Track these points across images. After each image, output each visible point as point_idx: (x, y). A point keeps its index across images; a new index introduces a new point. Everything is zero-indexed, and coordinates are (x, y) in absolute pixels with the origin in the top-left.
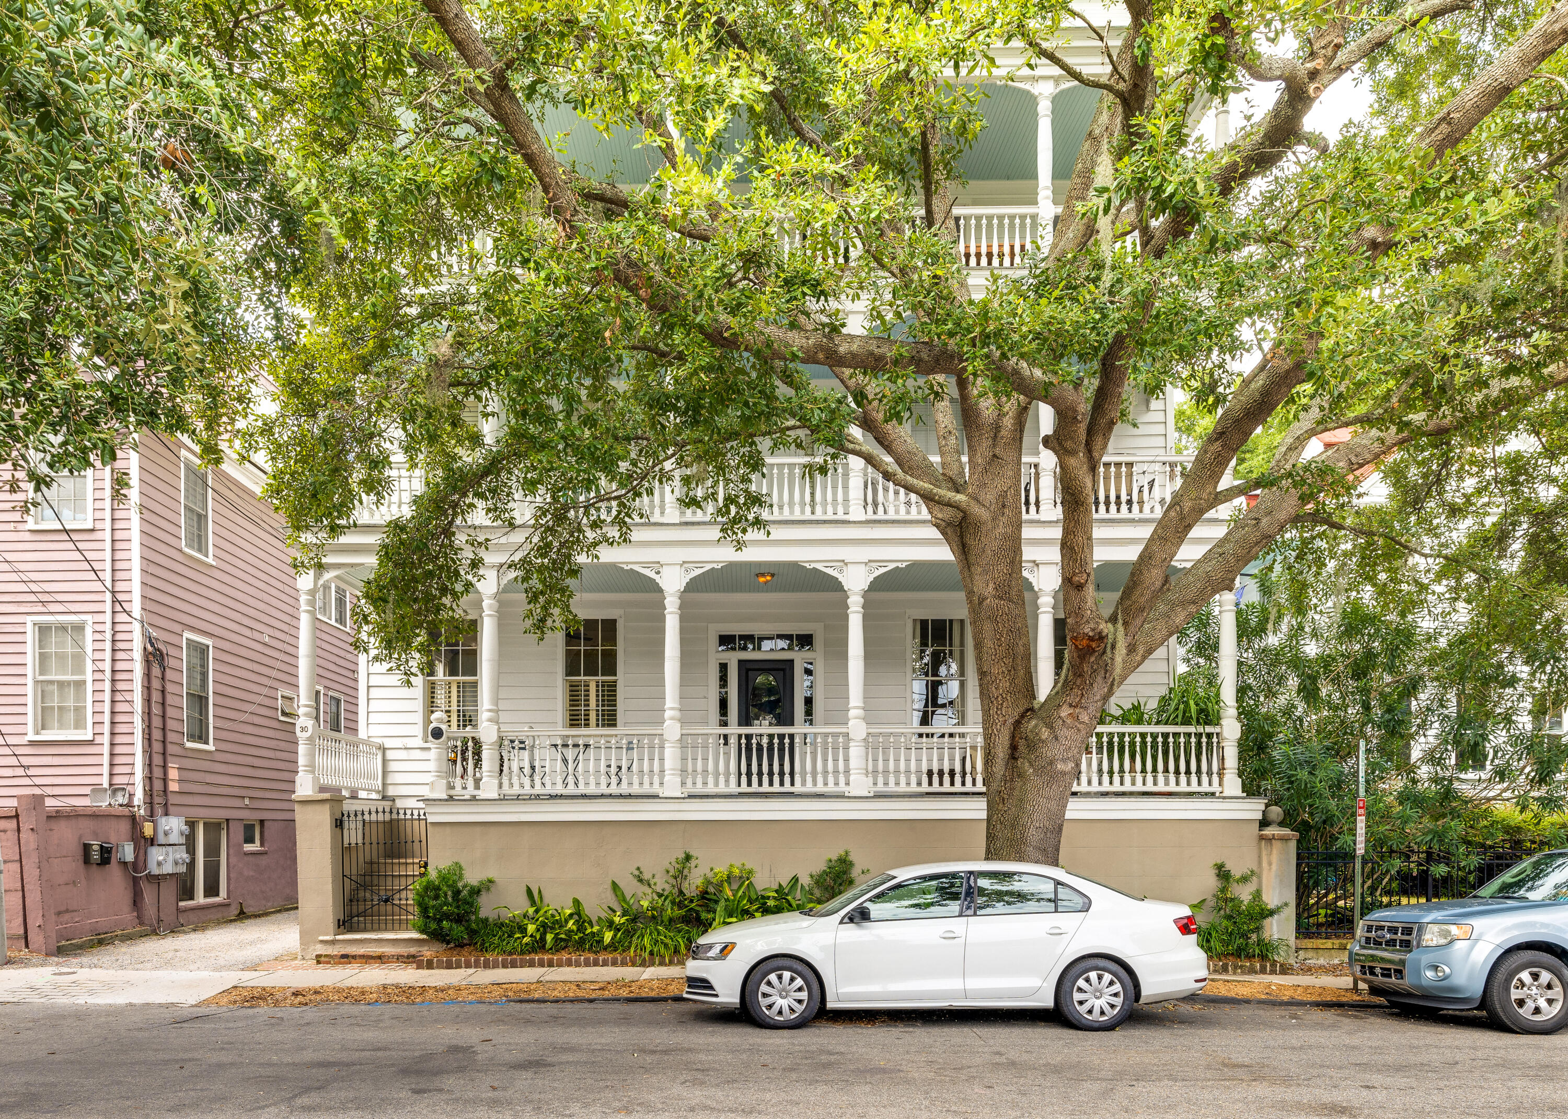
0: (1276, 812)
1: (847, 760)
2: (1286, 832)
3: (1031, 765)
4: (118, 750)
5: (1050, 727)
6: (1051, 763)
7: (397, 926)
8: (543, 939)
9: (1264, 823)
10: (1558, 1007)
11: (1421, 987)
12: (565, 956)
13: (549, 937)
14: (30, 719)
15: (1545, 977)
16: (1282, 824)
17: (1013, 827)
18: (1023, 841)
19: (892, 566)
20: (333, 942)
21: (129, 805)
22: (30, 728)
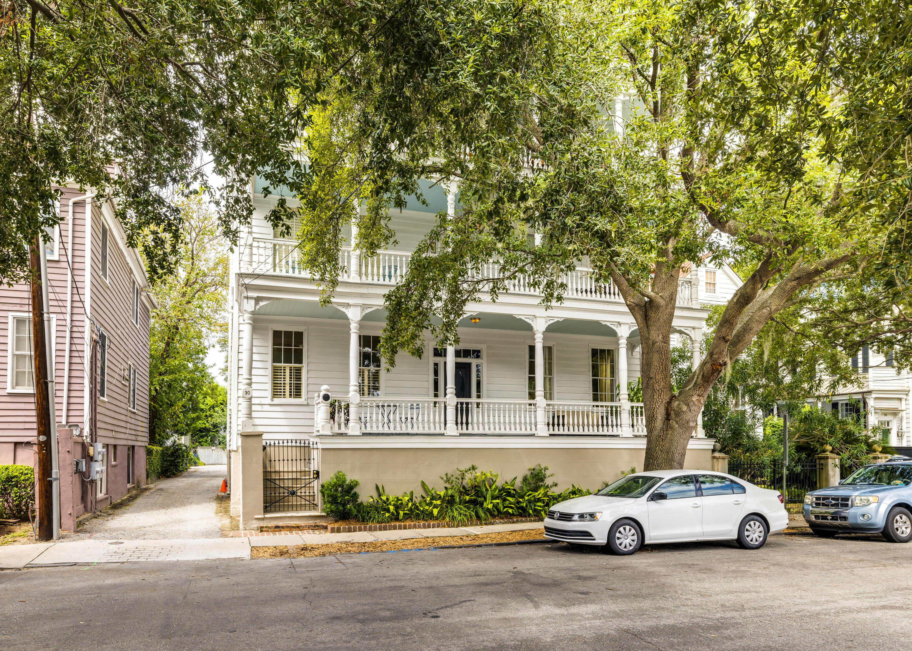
0: (718, 445)
1: (535, 417)
2: (722, 455)
3: (677, 423)
4: (72, 400)
5: (688, 405)
6: (688, 422)
7: (294, 508)
8: (398, 514)
9: (714, 451)
10: (909, 530)
11: (857, 524)
12: (407, 523)
13: (401, 513)
14: (9, 379)
15: (904, 517)
16: (720, 451)
17: (668, 453)
18: (672, 460)
19: (556, 320)
20: (263, 519)
21: (81, 435)
22: (9, 385)
